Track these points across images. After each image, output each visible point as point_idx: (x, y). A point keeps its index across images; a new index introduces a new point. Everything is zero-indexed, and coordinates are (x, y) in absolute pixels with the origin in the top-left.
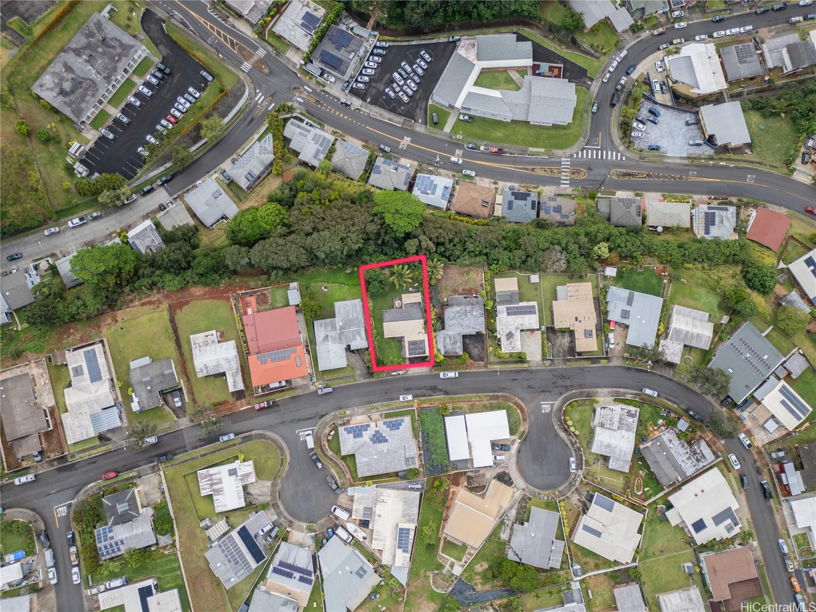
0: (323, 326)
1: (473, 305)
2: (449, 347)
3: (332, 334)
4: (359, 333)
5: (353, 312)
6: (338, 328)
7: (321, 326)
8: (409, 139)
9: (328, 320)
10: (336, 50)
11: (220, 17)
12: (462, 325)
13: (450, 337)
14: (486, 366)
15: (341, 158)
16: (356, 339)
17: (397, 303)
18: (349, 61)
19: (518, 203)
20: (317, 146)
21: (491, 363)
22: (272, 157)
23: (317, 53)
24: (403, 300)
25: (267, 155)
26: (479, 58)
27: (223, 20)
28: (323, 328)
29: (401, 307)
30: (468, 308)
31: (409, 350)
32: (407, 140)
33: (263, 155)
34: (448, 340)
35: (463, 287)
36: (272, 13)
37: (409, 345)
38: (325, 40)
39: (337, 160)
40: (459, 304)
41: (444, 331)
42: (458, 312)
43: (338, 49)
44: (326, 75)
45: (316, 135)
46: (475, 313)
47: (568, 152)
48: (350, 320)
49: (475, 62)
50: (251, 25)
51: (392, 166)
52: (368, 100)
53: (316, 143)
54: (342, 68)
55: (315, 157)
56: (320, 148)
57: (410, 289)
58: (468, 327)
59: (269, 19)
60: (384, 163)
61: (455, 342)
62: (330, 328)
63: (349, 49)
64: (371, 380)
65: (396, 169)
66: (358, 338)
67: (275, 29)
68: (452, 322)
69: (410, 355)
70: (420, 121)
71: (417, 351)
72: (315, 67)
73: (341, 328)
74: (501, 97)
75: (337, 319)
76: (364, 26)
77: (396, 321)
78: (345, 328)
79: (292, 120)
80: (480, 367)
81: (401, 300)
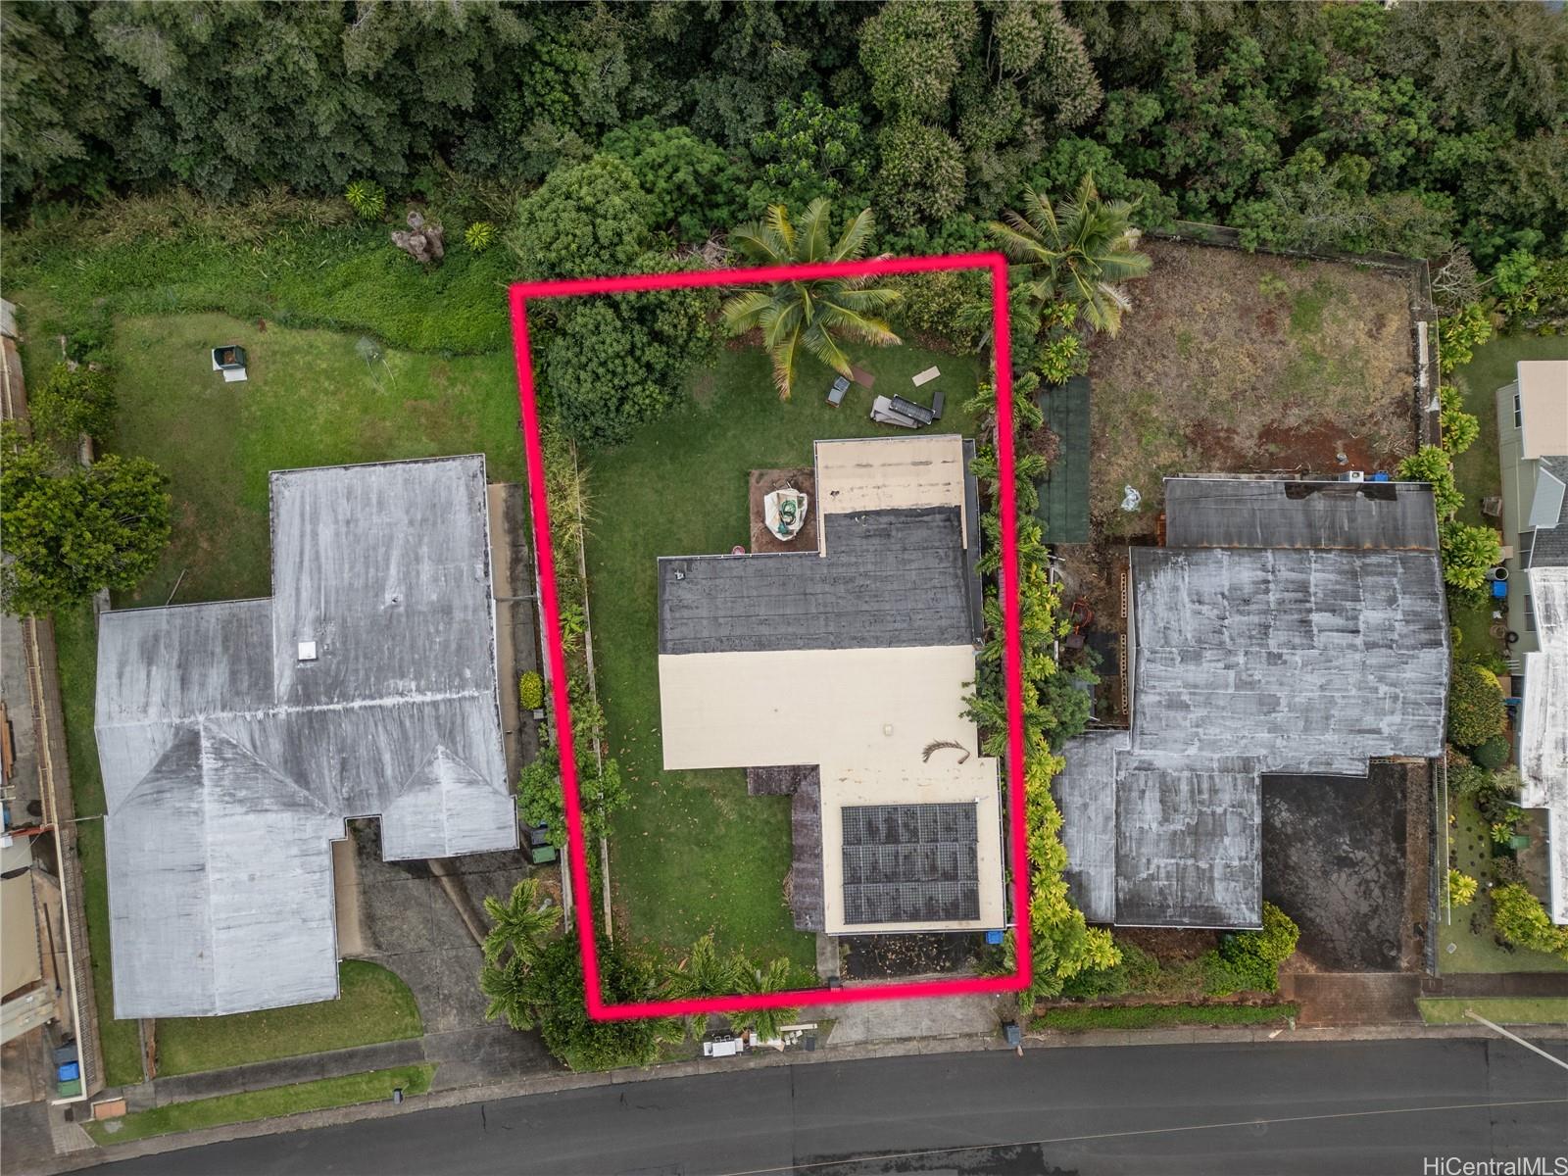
0: (169, 657)
1: (1353, 547)
2: (1158, 865)
3: (232, 726)
4: (451, 731)
5: (412, 559)
6: (283, 682)
7: (149, 656)
9: (214, 613)
12: (1269, 704)
13: (1167, 790)
14: (1405, 1008)
16: (427, 782)
17: (774, 508)
21: (1441, 988)
24: (824, 484)
28: (163, 678)
29: (804, 540)
30: (1321, 575)
31: (851, 878)
34: (1149, 812)
35: (1270, 413)
37: (850, 840)
40: (1246, 541)
41: (1121, 741)
42: (1240, 601)
46: (1371, 615)
48: (387, 625)
57: (882, 404)
58: (1313, 717)
61: (1204, 833)
62: (217, 676)
64: (546, 1084)
66: (443, 769)
68: (1193, 673)
69: (852, 915)
71: (910, 894)
73: (308, 685)
75: (280, 608)
77: (761, 645)
78: (336, 687)
80: (1360, 1009)
81: (805, 481)
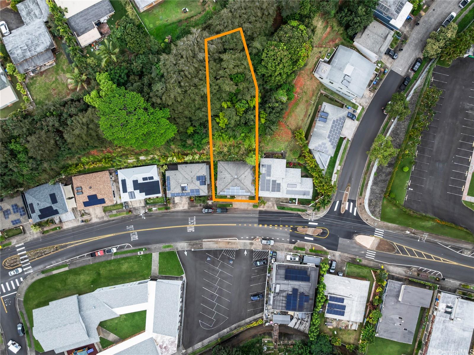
1: (26, 60)
2: (33, 6)
8: (189, 230)
10: (296, 287)
11: (426, 271)
12: (27, 33)
13: (36, 16)
15: (243, 176)
18: (278, 282)
19: (47, 203)
20: (272, 178)
22: (311, 146)
23: (313, 275)
24: (97, 31)
25: (317, 145)
26: (153, 341)
27: (422, 270)
30: (28, 54)
32: (191, 228)
33: (320, 143)
34: (37, 12)
36: (377, 297)
38: (312, 293)
39: (246, 173)
40: (40, 54)
41: (45, 20)
42: (37, 45)
43: (295, 290)
44: (297, 259)
45: (279, 190)
46: (19, 51)
47: (30, 281)
49: (154, 336)
50: (392, 278)
51: (188, 191)
52: (246, 253)
53: (274, 182)
54: (282, 272)
55: (269, 167)
56: (268, 178)
58: (21, 34)
59: (378, 291)
60: (198, 191)
61: (29, 13)
63: (284, 294)
65: (183, 189)
67: (367, 283)
68: (39, 32)
70: (186, 253)
72: (311, 262)
74: (114, 310)
76: (281, 326)
79: (310, 197)
